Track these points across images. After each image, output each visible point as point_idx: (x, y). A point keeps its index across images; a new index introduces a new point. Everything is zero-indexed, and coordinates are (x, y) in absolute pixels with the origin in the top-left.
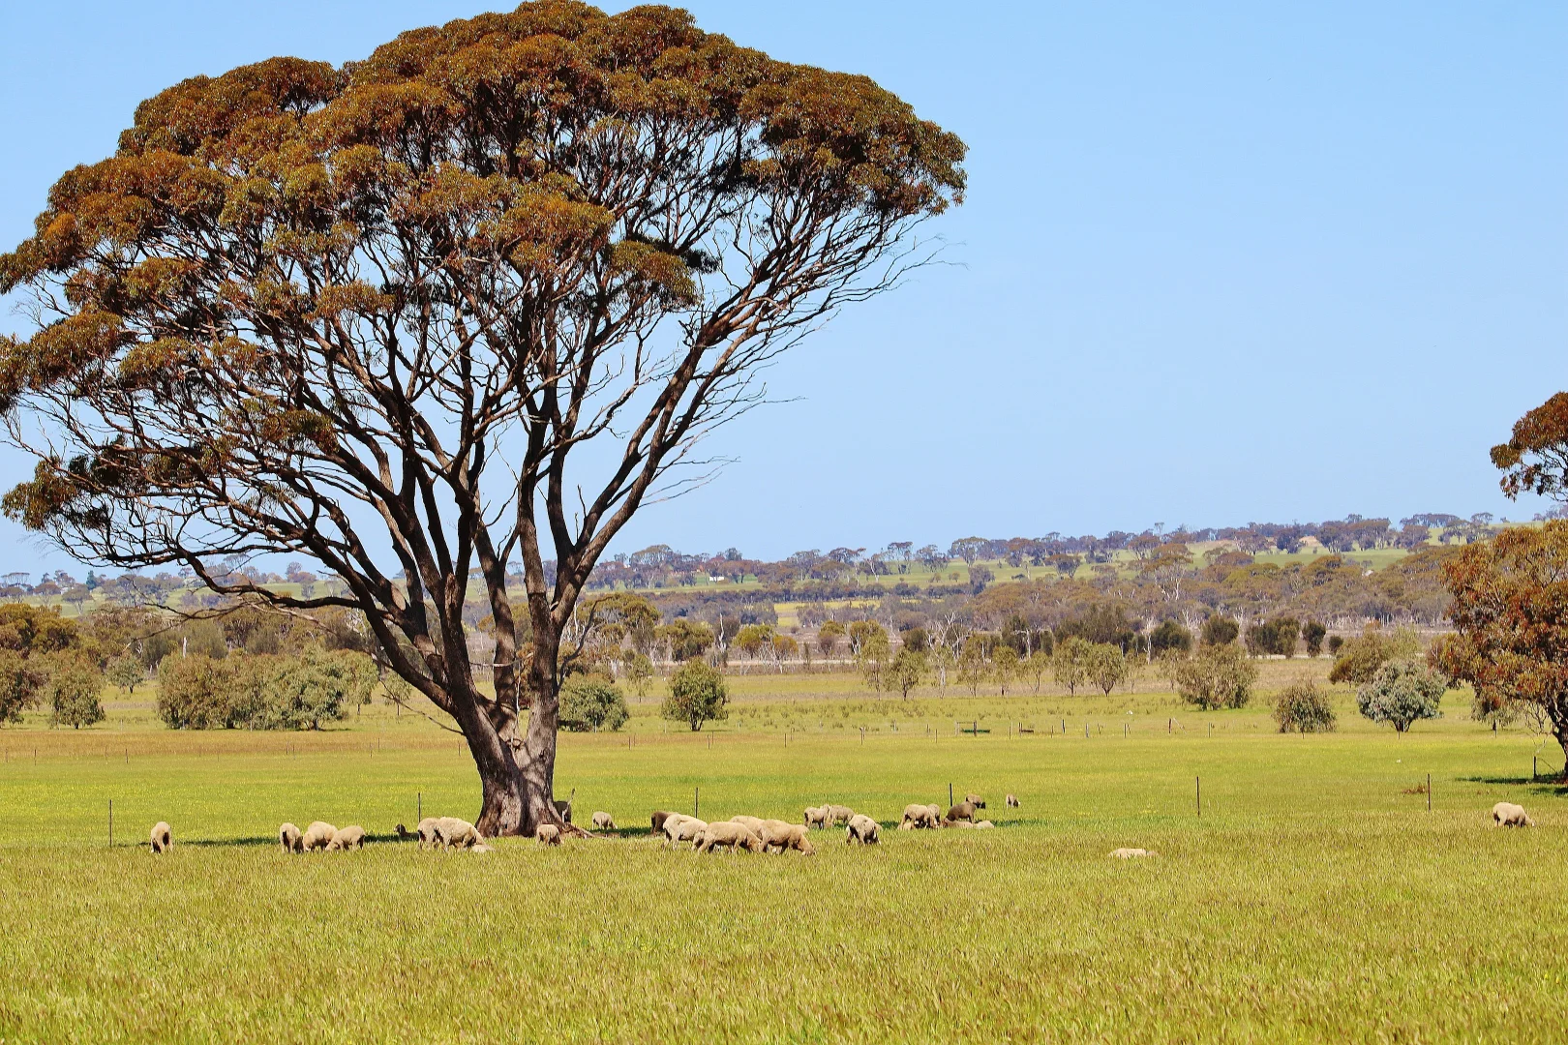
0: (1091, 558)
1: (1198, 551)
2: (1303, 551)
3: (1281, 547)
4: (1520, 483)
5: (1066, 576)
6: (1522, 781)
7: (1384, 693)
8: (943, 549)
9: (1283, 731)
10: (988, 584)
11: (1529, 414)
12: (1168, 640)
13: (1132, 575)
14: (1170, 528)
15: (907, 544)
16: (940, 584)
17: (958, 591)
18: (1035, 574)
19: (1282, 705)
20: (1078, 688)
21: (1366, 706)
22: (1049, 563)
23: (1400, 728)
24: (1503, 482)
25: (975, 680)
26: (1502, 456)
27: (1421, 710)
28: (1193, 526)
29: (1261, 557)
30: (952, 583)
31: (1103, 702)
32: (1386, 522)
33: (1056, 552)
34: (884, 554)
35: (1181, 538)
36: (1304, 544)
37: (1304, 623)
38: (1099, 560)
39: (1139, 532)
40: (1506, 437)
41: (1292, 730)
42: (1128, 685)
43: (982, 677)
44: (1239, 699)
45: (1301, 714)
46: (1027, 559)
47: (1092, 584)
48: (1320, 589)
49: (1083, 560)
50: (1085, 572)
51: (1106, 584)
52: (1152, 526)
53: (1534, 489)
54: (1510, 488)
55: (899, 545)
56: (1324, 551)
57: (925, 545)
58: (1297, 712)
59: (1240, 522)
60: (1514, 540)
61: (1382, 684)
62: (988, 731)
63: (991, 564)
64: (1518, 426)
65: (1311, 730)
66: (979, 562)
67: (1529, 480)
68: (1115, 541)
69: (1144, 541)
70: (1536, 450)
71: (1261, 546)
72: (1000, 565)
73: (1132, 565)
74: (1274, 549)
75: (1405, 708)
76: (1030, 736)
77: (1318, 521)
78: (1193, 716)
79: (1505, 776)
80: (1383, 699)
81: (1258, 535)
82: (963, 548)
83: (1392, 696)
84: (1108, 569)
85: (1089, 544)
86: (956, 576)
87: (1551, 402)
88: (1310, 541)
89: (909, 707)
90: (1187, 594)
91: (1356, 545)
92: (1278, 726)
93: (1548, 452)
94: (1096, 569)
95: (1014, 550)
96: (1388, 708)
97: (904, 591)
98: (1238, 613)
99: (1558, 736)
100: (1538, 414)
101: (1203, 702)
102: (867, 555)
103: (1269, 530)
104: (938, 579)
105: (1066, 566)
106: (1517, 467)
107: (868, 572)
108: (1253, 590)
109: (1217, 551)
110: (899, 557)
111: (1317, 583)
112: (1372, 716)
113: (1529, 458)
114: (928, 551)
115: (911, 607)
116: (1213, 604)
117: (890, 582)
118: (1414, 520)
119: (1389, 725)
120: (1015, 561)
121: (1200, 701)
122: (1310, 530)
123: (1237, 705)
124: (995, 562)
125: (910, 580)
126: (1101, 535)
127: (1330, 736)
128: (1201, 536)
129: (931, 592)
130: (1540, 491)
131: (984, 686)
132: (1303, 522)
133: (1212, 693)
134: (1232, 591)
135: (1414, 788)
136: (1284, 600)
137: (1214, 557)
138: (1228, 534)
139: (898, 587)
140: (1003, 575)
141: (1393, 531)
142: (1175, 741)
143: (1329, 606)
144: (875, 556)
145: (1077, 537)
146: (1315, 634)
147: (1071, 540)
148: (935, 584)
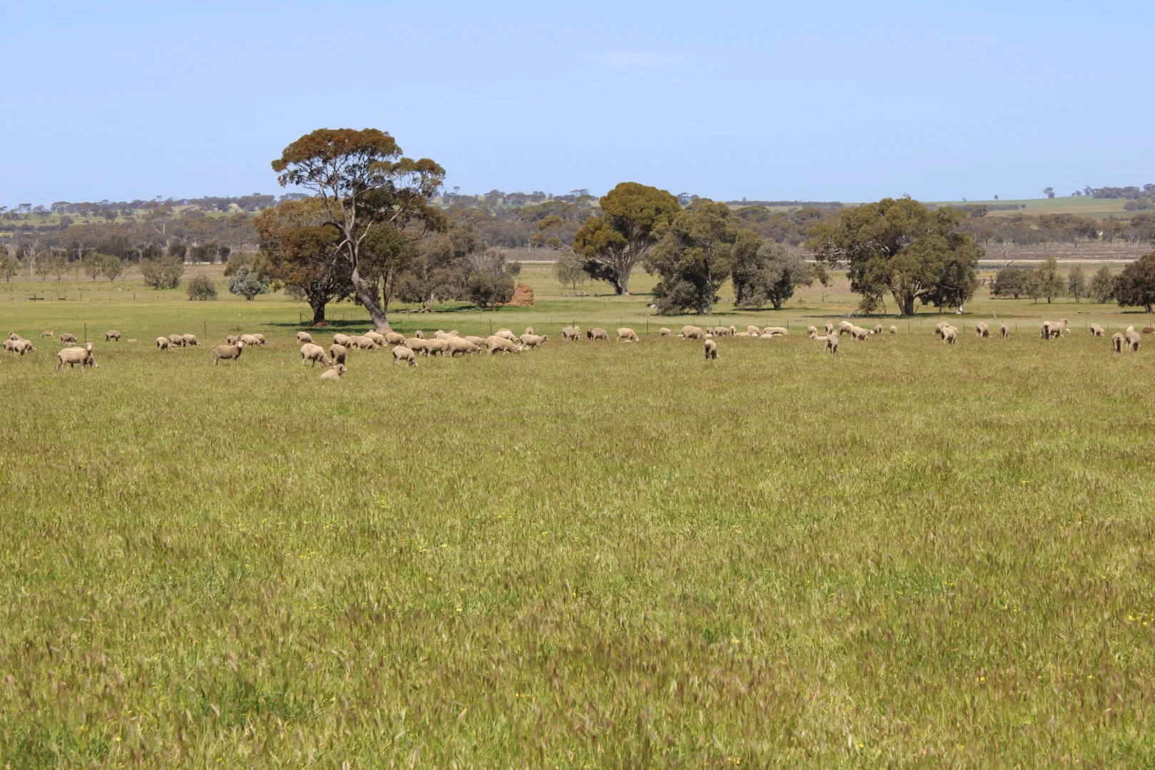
0: (123, 213)
1: (177, 210)
2: (231, 211)
3: (220, 209)
4: (288, 179)
5: (110, 222)
6: (293, 325)
7: (241, 281)
8: (48, 207)
9: (191, 299)
10: (70, 225)
11: (291, 145)
12: (151, 254)
13: (143, 221)
14: (164, 199)
15: (29, 205)
16: (45, 225)
17: (54, 228)
18: (94, 220)
19: (191, 287)
20: (97, 277)
21: (232, 287)
22: (101, 215)
23: (249, 299)
24: (279, 178)
25: (45, 273)
26: (278, 166)
27: (259, 290)
28: (177, 198)
29: (209, 213)
30: (52, 224)
31: (108, 285)
32: (272, 197)
33: (105, 210)
34: (16, 210)
35: (170, 204)
36: (231, 207)
37: (219, 247)
38: (128, 214)
39: (149, 200)
40: (280, 157)
41: (196, 299)
42: (123, 275)
43: (48, 272)
44: (174, 284)
45: (200, 291)
46: (91, 213)
47: (123, 226)
48: (235, 230)
49: (119, 214)
50: (120, 220)
51: (129, 226)
52: (155, 197)
53: (294, 182)
54: (283, 182)
55: (25, 205)
56: (241, 211)
57: (37, 205)
58: (198, 290)
59: (200, 196)
60: (288, 206)
61: (240, 277)
62: (42, 299)
63: (72, 216)
64: (285, 151)
65: (206, 299)
66: (67, 214)
67: (292, 178)
68: (137, 204)
69: (152, 205)
70: (296, 163)
71: (209, 208)
72: (77, 216)
73: (144, 217)
74: (216, 209)
75: (251, 289)
76: (64, 302)
77: (239, 196)
78: (151, 292)
79: (287, 322)
80: (240, 284)
81: (207, 203)
82: (59, 206)
83: (245, 282)
84: (132, 219)
85: (123, 206)
86: (54, 221)
87: (302, 139)
88: (234, 206)
89: (8, 286)
90: (168, 231)
91: (257, 208)
92: (189, 297)
93: (301, 164)
94: (126, 218)
95: (84, 208)
96: (243, 289)
97: (26, 228)
98: (194, 241)
99: (311, 303)
100: (295, 145)
101: (157, 285)
102: (8, 210)
103: (214, 200)
104: (44, 222)
105: (111, 217)
106: (285, 171)
107: (9, 218)
108: (202, 230)
109: (186, 210)
110: (24, 211)
111: (233, 227)
112: (235, 293)
113: (291, 167)
114: (40, 208)
115: (28, 236)
116: (182, 236)
117: (19, 224)
118: (286, 196)
119: (244, 297)
120: (85, 214)
121: (156, 285)
122: (234, 200)
123: (174, 287)
124: (75, 214)
125: (30, 223)
126: (130, 201)
127: (214, 302)
128: (181, 202)
129: (41, 229)
130: (297, 183)
131: (50, 277)
132: (231, 196)
133: (161, 281)
134: (191, 230)
135: (235, 328)
136: (217, 235)
137: (184, 213)
138: (194, 202)
139: (24, 226)
140: (79, 221)
141: (275, 202)
142: (136, 304)
143: (239, 238)
144: (12, 211)
145: (118, 202)
146: (225, 252)
147: (115, 204)
148: (43, 225)
